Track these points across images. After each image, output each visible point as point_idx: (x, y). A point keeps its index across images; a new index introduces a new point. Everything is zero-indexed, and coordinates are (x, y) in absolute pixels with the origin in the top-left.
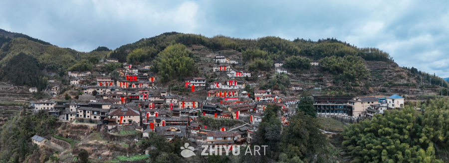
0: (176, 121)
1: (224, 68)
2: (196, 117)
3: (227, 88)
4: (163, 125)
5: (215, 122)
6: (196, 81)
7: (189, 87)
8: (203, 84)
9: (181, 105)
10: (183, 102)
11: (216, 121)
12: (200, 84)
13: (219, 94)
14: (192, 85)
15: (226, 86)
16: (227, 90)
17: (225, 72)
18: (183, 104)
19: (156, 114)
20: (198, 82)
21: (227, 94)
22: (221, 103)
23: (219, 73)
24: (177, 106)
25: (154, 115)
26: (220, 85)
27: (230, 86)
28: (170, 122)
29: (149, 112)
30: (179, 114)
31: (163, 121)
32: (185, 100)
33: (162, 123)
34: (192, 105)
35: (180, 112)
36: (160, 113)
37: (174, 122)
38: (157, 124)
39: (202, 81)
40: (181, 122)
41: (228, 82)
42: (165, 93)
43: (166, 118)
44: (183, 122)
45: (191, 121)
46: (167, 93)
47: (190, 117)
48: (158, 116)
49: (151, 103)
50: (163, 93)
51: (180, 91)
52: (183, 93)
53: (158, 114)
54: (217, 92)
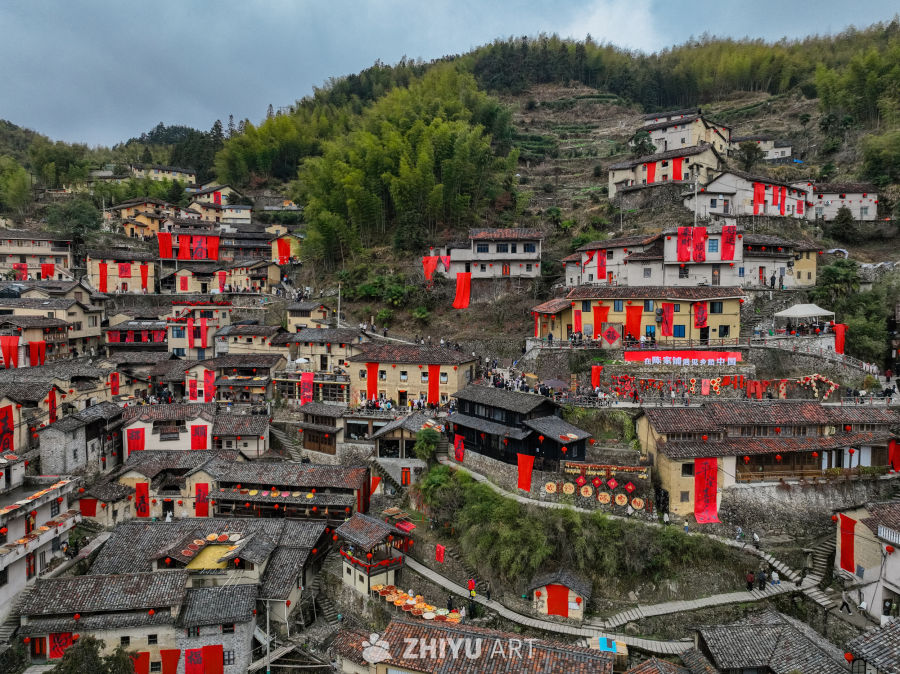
0: (281, 488)
1: (669, 171)
2: (413, 464)
3: (662, 278)
4: (201, 507)
6: (483, 249)
7: (439, 280)
8: (525, 265)
9: (360, 385)
10: (373, 365)
12: (506, 263)
13: (588, 319)
14: (461, 269)
15: (655, 268)
16: (647, 295)
17: (676, 191)
18: (372, 374)
19: (198, 435)
20: (493, 254)
21: (647, 320)
22: (596, 379)
23: (639, 198)
24: (335, 391)
25: (184, 442)
26: (616, 262)
27: (684, 271)
28: (245, 490)
29: (146, 421)
30: (333, 435)
31: (197, 485)
32: (384, 354)
33: (194, 494)
34: (426, 388)
35: (340, 424)
36: (228, 428)
37: (265, 494)
38: (158, 500)
39: (520, 248)
40: (310, 496)
41: (674, 240)
42: (308, 316)
43: (229, 465)
44: (327, 493)
45: (378, 491)
46: (316, 315)
47: (375, 465)
48: (209, 446)
49: (200, 371)
50: (296, 313)
51: (391, 305)
52: (400, 316)
53: (213, 437)
54: (579, 307)
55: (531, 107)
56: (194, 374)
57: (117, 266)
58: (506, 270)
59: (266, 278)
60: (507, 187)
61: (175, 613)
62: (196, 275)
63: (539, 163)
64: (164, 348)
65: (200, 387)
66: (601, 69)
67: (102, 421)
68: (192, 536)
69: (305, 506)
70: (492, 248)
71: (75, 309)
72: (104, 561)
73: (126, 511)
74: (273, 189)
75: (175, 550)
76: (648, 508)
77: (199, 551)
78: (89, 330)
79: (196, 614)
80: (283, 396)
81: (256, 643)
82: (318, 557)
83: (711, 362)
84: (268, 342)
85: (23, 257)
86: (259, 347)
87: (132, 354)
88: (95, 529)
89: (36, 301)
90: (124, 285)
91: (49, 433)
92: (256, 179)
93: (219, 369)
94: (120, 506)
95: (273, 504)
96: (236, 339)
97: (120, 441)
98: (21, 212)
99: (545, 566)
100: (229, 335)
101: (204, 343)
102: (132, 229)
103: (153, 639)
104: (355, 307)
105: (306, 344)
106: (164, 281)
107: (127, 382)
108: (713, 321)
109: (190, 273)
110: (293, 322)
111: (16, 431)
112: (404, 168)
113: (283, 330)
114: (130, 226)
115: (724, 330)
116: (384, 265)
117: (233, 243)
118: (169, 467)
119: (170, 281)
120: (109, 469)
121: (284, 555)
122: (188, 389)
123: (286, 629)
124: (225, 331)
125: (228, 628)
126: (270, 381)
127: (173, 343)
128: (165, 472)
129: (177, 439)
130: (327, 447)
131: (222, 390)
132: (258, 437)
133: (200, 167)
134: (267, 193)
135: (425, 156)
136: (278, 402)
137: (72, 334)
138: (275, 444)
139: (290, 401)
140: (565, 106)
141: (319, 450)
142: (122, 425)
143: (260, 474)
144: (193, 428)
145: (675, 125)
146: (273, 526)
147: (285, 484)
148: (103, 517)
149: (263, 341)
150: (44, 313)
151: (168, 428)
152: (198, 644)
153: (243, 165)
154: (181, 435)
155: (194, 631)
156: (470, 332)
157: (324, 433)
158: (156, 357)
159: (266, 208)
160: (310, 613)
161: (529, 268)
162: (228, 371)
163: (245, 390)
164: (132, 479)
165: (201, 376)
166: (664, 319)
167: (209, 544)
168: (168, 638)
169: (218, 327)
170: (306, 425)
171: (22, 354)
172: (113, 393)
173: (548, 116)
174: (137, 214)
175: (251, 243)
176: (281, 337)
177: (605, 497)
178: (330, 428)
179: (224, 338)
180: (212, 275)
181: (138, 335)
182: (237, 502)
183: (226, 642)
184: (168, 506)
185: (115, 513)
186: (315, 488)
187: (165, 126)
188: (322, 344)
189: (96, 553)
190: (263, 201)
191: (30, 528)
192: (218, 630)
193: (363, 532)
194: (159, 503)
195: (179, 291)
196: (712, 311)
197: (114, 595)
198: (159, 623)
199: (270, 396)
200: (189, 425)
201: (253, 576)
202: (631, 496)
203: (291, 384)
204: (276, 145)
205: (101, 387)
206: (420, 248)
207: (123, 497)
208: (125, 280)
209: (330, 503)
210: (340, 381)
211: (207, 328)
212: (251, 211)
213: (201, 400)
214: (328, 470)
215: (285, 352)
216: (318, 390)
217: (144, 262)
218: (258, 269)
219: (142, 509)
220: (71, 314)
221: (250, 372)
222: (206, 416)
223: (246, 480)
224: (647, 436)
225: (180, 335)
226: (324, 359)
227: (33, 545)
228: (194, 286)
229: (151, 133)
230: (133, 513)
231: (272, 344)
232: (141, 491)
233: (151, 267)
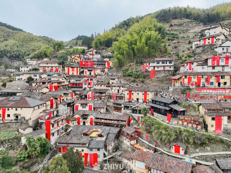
0: (109, 120)
1: (210, 41)
2: (140, 115)
3: (207, 69)
5: (164, 132)
6: (158, 63)
7: (147, 71)
8: (169, 67)
9: (127, 96)
10: (130, 92)
11: (166, 129)
12: (164, 66)
13: (186, 81)
14: (153, 68)
15: (205, 67)
16: (203, 74)
17: (212, 47)
20: (161, 64)
21: (203, 80)
22: (188, 96)
23: (201, 49)
24: (121, 98)
26: (194, 66)
27: (214, 67)
28: (101, 120)
29: (79, 104)
30: (121, 108)
31: (91, 118)
32: (133, 89)
33: (90, 120)
34: (143, 98)
35: (123, 106)
36: (97, 106)
37: (106, 121)
38: (82, 121)
39: (168, 62)
40: (116, 122)
41: (211, 59)
42: (115, 80)
43: (97, 114)
44: (120, 121)
45: (132, 121)
46: (116, 80)
47: (131, 115)
48: (93, 110)
49: (90, 92)
50: (111, 79)
51: (135, 77)
52: (137, 80)
53: (94, 108)
54: (184, 77)
55: (171, 26)
56: (89, 93)
57: (71, 69)
58: (164, 68)
59: (105, 71)
60: (165, 47)
61: (87, 145)
62: (89, 70)
63: (173, 40)
64: (82, 87)
65: (90, 96)
66: (191, 14)
67: (70, 103)
68: (90, 129)
69: (115, 124)
70: (161, 63)
71: (63, 78)
72: (72, 133)
73: (75, 123)
74: (105, 50)
75: (87, 132)
76: (202, 128)
77: (92, 132)
78: (66, 83)
79: (91, 146)
80: (109, 99)
81: (104, 154)
82: (118, 136)
83: (221, 92)
84: (105, 86)
85: (52, 67)
86: (103, 87)
87: (75, 88)
88: (69, 126)
89: (56, 76)
90: (73, 73)
91: (60, 105)
92: (101, 47)
93: (95, 92)
94: (74, 122)
95: (107, 123)
96: (98, 85)
97: (74, 108)
98: (51, 57)
99: (174, 141)
100: (96, 84)
101: (91, 86)
102: (74, 60)
103: (83, 150)
104: (125, 78)
105: (114, 87)
106: (81, 72)
107: (75, 95)
108: (222, 81)
109: (87, 70)
110: (111, 81)
111: (54, 104)
112: (138, 44)
113: (109, 83)
114: (74, 59)
115: (225, 83)
116: (133, 68)
117: (97, 63)
118: (84, 114)
119: (83, 72)
120: (72, 114)
121: (110, 135)
122: (87, 97)
123: (111, 152)
124: (95, 84)
125: (99, 149)
126: (106, 95)
127: (84, 86)
128: (83, 115)
129: (86, 108)
130: (120, 111)
131: (95, 97)
132: (103, 108)
133: (88, 45)
134: (104, 51)
135: (143, 40)
136: (108, 100)
137: (63, 84)
138: (107, 110)
139: (111, 100)
140: (180, 25)
141: (118, 112)
142: (74, 104)
143: (104, 116)
144: (89, 105)
145: (212, 28)
146: (108, 128)
147: (110, 119)
148: (71, 124)
149: (104, 86)
150: (57, 79)
151: (84, 105)
152: (92, 152)
153: (98, 44)
154: (87, 107)
155: (91, 149)
156: (155, 84)
157: (119, 108)
158: (80, 89)
159: (104, 54)
160: (116, 149)
161: (170, 67)
162: (96, 93)
163: (100, 97)
164: (77, 116)
165: (91, 94)
166: (207, 80)
167: (94, 131)
168: (86, 151)
169: (94, 83)
170: (114, 106)
171: (53, 88)
172: (72, 97)
173: (176, 28)
174: (75, 57)
175: (101, 63)
176: (108, 85)
177: (190, 125)
178: (120, 107)
179: (95, 85)
180: (92, 70)
181: (76, 84)
182: (99, 122)
183: (98, 153)
184: (84, 123)
185: (73, 123)
186: (117, 120)
187: (80, 36)
188: (118, 87)
189: (70, 132)
190: (103, 53)
191: (58, 124)
192: (96, 150)
193: (129, 130)
194: (82, 122)
195: (85, 74)
196: (222, 78)
197: (75, 140)
198: (84, 147)
199: (106, 99)
200: (88, 105)
201: (104, 139)
202: (197, 125)
203: (111, 96)
204: (106, 39)
205: (69, 96)
206: (142, 63)
207: (75, 120)
208: (73, 72)
209: (121, 124)
210: (123, 95)
211: (92, 83)
212: (101, 55)
213: (90, 99)
214: (120, 116)
215: (109, 88)
216: (117, 97)
217: (77, 68)
218: (103, 69)
219: (79, 123)
220: (63, 79)
221: (101, 93)
222: (92, 103)
223: (101, 117)
224: (202, 110)
225: (85, 84)
226: (118, 90)
227: (59, 128)
228: (88, 73)
229: (77, 37)
230: (77, 124)
231: (106, 87)
232: (78, 119)
233: (79, 69)
